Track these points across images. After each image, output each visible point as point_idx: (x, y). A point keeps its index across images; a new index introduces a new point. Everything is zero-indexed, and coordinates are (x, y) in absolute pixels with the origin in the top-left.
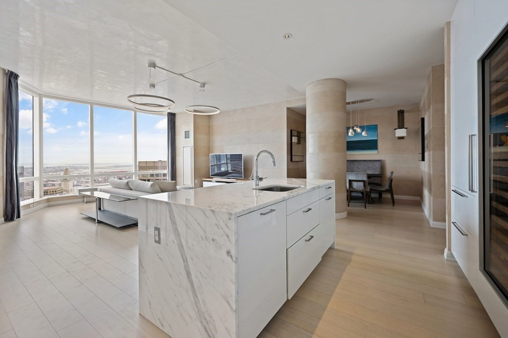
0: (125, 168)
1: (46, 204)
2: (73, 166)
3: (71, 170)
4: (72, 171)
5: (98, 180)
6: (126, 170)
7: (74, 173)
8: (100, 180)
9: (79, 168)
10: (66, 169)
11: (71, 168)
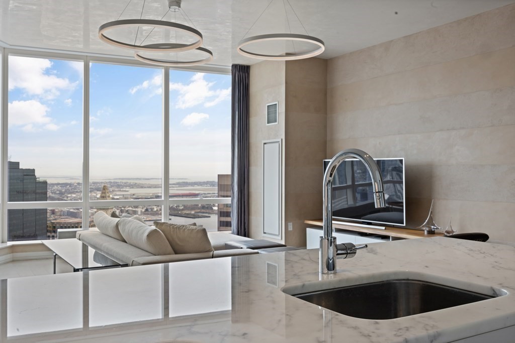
0: (196, 187)
1: (9, 257)
2: (114, 183)
3: (111, 189)
4: (113, 191)
5: (152, 209)
6: (197, 192)
7: (116, 195)
8: (155, 209)
9: (123, 187)
10: (104, 186)
11: (112, 186)
